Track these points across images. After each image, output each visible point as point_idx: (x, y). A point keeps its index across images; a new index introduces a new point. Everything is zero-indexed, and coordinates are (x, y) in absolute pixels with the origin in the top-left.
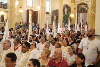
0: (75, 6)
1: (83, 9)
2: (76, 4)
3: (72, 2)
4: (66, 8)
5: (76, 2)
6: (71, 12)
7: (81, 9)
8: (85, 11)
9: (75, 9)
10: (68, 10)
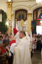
0: (12, 11)
1: (21, 16)
2: (13, 9)
3: (8, 6)
4: (1, 14)
5: (14, 8)
6: (8, 19)
7: (20, 16)
8: (25, 18)
9: (12, 15)
10: (3, 16)
